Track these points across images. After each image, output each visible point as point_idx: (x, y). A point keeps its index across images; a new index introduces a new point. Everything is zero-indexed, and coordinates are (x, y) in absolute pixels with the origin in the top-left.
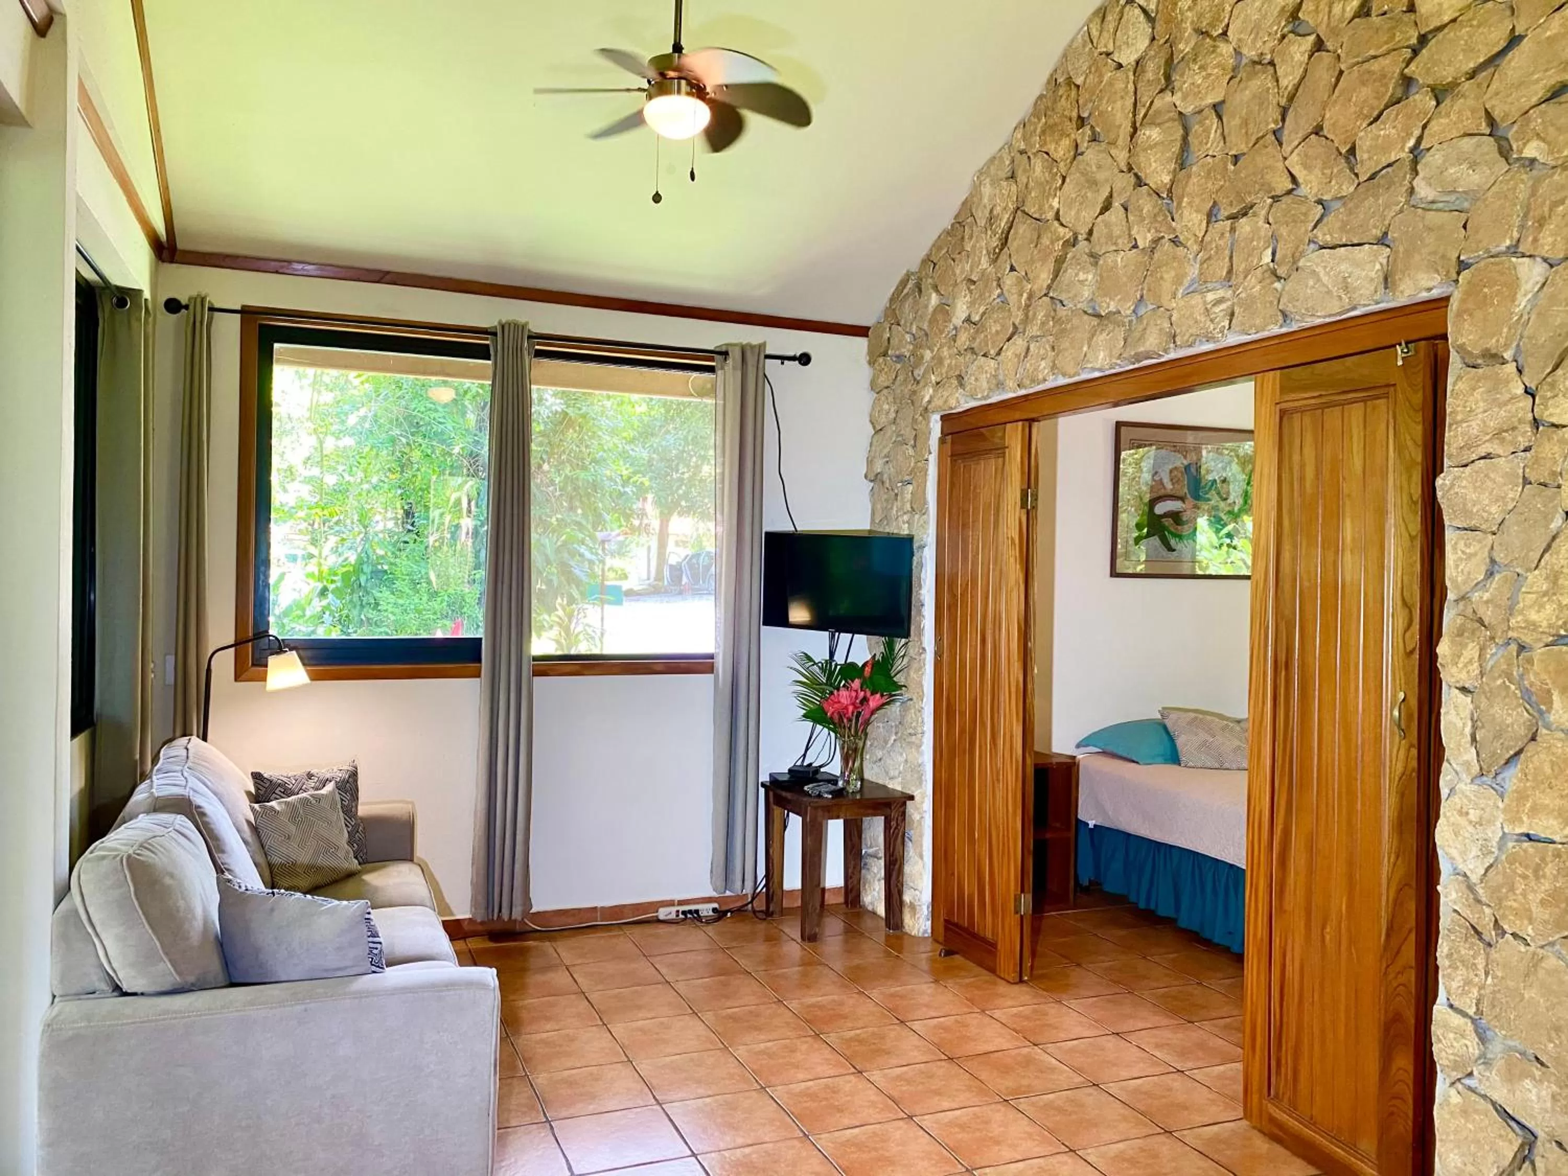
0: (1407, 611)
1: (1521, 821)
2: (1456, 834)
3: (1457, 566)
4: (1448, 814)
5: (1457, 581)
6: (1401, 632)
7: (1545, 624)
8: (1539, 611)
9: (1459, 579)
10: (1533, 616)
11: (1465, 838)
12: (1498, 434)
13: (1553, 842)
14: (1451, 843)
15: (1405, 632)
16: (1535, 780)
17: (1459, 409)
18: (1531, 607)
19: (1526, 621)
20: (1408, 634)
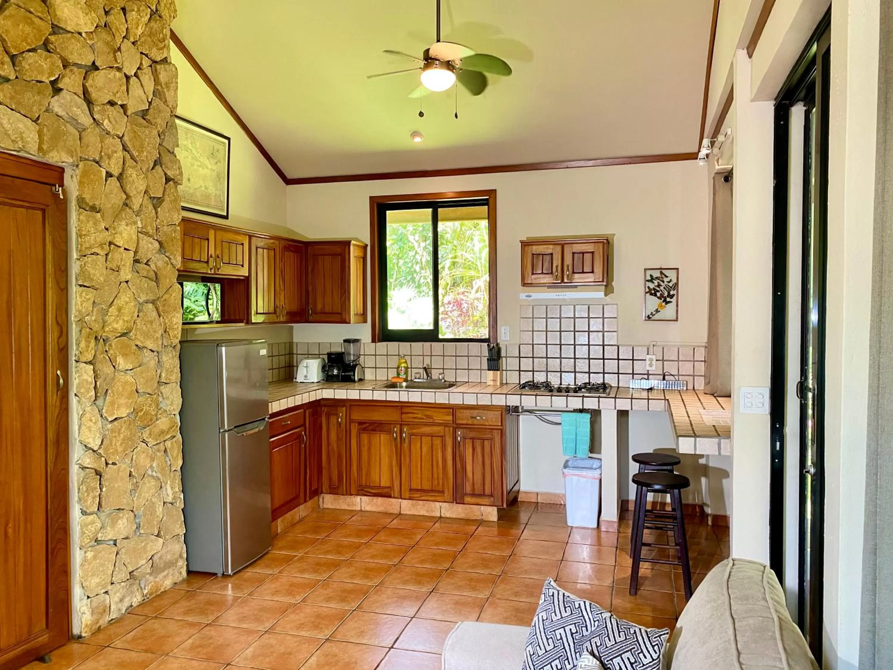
0: (59, 327)
1: (114, 413)
2: (90, 431)
3: (82, 305)
4: (85, 424)
5: (82, 311)
6: (56, 340)
7: (119, 329)
8: (117, 324)
9: (83, 310)
10: (115, 326)
11: (94, 431)
12: (101, 245)
13: (123, 418)
14: (89, 436)
15: (58, 339)
16: (118, 394)
17: (83, 229)
18: (113, 322)
19: (113, 328)
20: (60, 340)
